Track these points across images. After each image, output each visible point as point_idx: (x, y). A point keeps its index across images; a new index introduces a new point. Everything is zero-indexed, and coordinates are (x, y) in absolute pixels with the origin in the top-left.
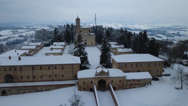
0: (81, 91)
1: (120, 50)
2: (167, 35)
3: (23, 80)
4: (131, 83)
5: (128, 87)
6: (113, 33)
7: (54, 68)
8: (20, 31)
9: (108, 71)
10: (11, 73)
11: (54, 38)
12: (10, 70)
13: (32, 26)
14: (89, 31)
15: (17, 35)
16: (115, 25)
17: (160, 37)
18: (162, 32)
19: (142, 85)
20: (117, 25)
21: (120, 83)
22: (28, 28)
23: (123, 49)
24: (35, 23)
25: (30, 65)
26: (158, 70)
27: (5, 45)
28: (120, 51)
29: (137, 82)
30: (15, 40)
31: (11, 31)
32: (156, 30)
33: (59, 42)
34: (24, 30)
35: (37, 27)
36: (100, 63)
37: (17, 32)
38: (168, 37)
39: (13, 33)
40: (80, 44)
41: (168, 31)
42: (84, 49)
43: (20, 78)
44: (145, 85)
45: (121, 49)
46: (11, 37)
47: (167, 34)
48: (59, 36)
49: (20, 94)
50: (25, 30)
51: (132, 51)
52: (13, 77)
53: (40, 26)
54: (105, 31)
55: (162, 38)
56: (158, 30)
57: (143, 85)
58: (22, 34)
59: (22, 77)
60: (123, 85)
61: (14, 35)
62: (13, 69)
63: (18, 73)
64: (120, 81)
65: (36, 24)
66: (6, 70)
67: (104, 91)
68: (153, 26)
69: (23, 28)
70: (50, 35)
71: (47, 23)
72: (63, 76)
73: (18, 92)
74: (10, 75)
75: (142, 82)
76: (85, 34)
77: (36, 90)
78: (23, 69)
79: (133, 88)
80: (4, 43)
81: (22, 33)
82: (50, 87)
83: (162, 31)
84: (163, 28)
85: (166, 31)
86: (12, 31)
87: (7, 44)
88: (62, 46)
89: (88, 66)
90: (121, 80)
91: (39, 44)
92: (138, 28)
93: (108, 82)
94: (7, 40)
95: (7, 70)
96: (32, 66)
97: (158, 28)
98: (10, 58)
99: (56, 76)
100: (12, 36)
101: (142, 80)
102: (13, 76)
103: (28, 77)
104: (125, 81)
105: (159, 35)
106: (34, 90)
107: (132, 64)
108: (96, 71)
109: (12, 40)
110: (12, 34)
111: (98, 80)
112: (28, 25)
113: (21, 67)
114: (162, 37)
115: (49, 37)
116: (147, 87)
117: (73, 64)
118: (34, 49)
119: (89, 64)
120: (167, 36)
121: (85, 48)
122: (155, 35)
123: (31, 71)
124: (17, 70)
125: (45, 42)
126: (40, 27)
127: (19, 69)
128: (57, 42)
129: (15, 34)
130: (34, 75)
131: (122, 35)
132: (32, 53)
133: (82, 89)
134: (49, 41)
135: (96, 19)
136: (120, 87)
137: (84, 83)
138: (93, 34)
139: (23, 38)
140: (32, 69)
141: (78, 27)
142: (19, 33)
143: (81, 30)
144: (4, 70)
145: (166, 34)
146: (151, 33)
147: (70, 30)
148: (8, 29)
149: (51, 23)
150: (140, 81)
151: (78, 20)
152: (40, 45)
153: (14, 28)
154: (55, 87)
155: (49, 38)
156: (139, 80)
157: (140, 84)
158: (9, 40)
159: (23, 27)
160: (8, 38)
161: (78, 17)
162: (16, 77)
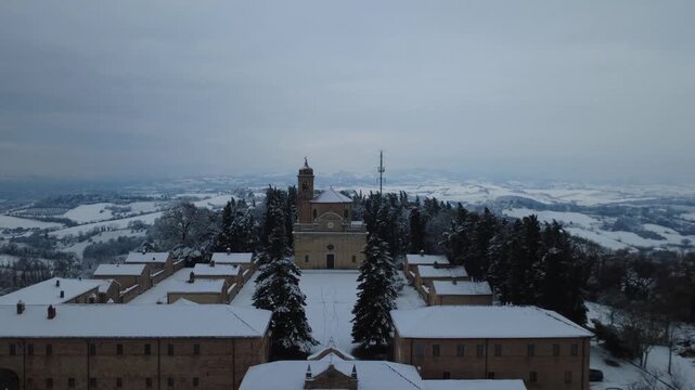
1: (442, 288)
2: (684, 226)
6: (436, 220)
7: (165, 350)
8: (136, 207)
9: (354, 370)
10: (13, 364)
11: (221, 238)
12: (13, 352)
13: (182, 191)
14: (346, 215)
15: (124, 223)
16: (477, 189)
17: (656, 236)
18: (662, 217)
20: (486, 191)
22: (166, 199)
23: (455, 283)
24: (192, 181)
25: (82, 339)
27: (81, 257)
28: (443, 293)
30: (116, 238)
31: (106, 208)
32: (637, 209)
33: (232, 251)
34: (151, 204)
35: (196, 195)
36: (353, 335)
37: (129, 210)
38: (688, 237)
39: (113, 214)
40: (279, 262)
41: (685, 212)
42: (296, 282)
43: (44, 386)
45: (450, 283)
46: (103, 230)
47: (681, 223)
48: (241, 228)
50: (156, 206)
51: (490, 292)
52: (17, 378)
53: (207, 192)
54: (407, 213)
55: (664, 238)
56: (646, 209)
58: (142, 219)
59: (51, 380)
61: (117, 222)
62: (22, 350)
63: (38, 363)
65: (195, 185)
68: (624, 195)
69: (150, 199)
70: (212, 226)
71: (233, 182)
72: (196, 382)
74: (12, 372)
76: (331, 225)
78: (55, 351)
80: (78, 249)
81: (142, 214)
83: (661, 213)
84: (668, 201)
85: (679, 213)
86: (111, 209)
87: (87, 253)
88: (235, 265)
89: (302, 346)
91: (162, 257)
92: (567, 200)
94: (91, 241)
96: (88, 340)
97: (647, 202)
99: (171, 382)
100: (107, 224)
102: (21, 377)
103: (71, 382)
105: (649, 227)
107: (460, 345)
108: (309, 369)
109: (105, 238)
110: (112, 217)
112: (169, 186)
113: (50, 345)
114: (663, 235)
115: (205, 232)
117: (234, 340)
118: (136, 276)
119: (309, 339)
120: (683, 234)
121: (297, 277)
122: (633, 228)
124: (35, 353)
125: (186, 251)
126: (206, 195)
127: (40, 350)
128: (225, 251)
129: (120, 218)
130: (94, 375)
131: (460, 229)
132: (128, 290)
134: (203, 248)
135: (382, 171)
138: (360, 223)
139: (142, 234)
140: (86, 352)
141: (305, 198)
142: (132, 216)
143: (315, 211)
145: (679, 226)
146: (615, 219)
147: (278, 210)
148: (100, 201)
149: (247, 181)
151: (306, 175)
152: (164, 260)
153: (120, 199)
155: (206, 236)
158: (96, 239)
159: (148, 196)
160: (96, 232)
161: (306, 164)
162: (30, 380)
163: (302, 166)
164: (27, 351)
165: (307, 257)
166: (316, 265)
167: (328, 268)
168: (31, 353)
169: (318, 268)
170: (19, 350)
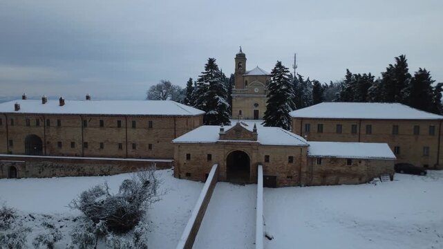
0: (180, 178)
3: (63, 150)
4: (324, 167)
5: (315, 179)
9: (255, 127)
10: (38, 131)
12: (38, 124)
19: (360, 179)
21: (290, 165)
25: (77, 115)
26: (428, 148)
29: (344, 168)
43: (57, 146)
44: (372, 180)
49: (44, 177)
52: (41, 142)
57: (364, 179)
59: (60, 144)
60: (300, 172)
62: (43, 123)
63: (52, 132)
64: (291, 160)
66: (28, 125)
67: (243, 184)
72: (150, 147)
73: (40, 173)
74: (36, 136)
75: (362, 168)
76: (256, 90)
77: (79, 170)
78: (62, 123)
79: (332, 185)
82: (111, 166)
90: (293, 155)
93: (254, 158)
95: (31, 124)
96: (81, 116)
98: (44, 100)
99: (134, 147)
101: (360, 160)
102: (43, 140)
103: (73, 145)
104: (305, 160)
106: (75, 171)
107: (339, 124)
108: (222, 126)
111: (227, 152)
113: (59, 119)
116: (378, 183)
117: (175, 118)
123: (80, 130)
124: (51, 125)
127: (54, 122)
130: (86, 140)
133: (183, 175)
136: (291, 177)
137: (188, 156)
140: (81, 124)
141: (240, 73)
143: (246, 82)
144: (25, 124)
150: (356, 165)
151: (241, 57)
154: (122, 168)
156: (349, 161)
157: (354, 176)
161: (241, 50)
162: (48, 143)
163: (238, 52)
164: (46, 124)
165: (240, 112)
166: (247, 116)
167: (254, 119)
168: (48, 124)
169: (248, 119)
170: (41, 123)
